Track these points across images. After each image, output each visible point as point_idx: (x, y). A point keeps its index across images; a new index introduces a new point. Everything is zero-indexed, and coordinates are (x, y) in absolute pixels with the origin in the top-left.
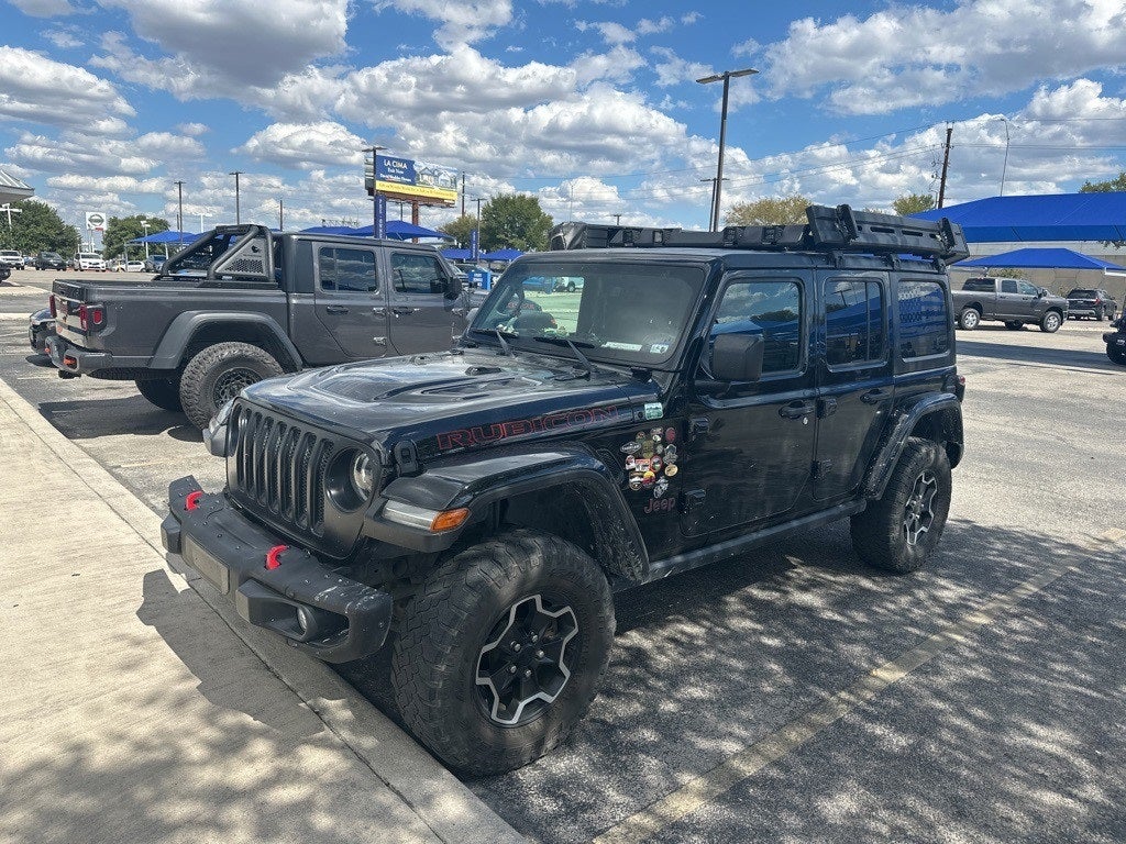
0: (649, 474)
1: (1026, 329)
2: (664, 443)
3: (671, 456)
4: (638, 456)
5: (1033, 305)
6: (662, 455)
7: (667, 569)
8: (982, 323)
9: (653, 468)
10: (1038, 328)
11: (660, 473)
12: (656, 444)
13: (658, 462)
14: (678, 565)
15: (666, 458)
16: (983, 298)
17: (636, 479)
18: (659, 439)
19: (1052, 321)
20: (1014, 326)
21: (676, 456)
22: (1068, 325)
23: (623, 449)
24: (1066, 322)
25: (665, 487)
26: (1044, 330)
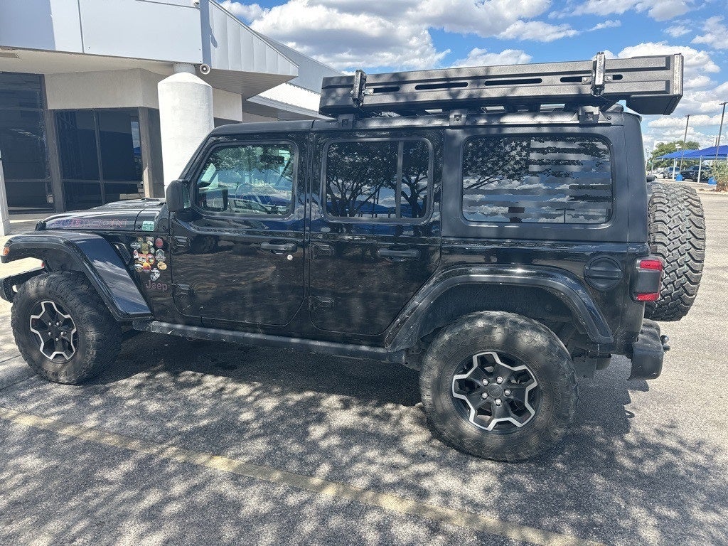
0: (146, 264)
2: (155, 247)
3: (161, 256)
4: (140, 252)
6: (155, 255)
7: (169, 329)
9: (148, 261)
11: (154, 265)
12: (149, 247)
13: (152, 258)
14: (176, 330)
15: (157, 257)
17: (138, 265)
18: (151, 244)
21: (164, 258)
23: (132, 245)
25: (158, 276)
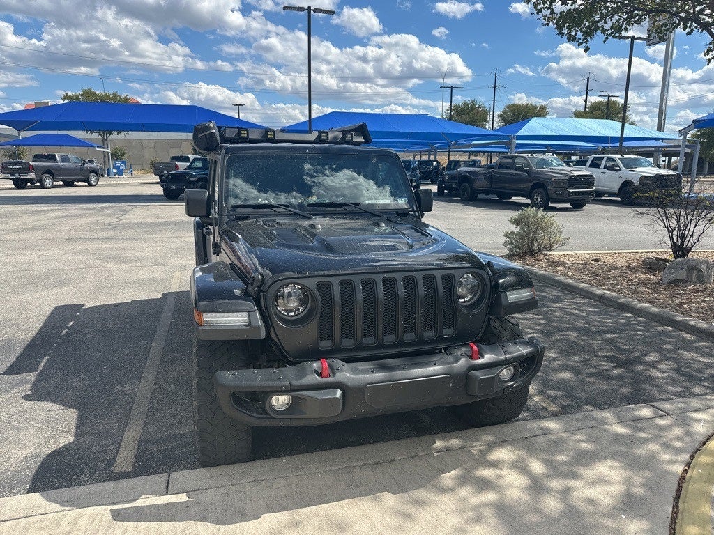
1: (76, 186)
5: (82, 170)
8: (55, 183)
10: (86, 184)
16: (51, 167)
19: (93, 179)
20: (68, 184)
22: (102, 181)
24: (101, 179)
26: (90, 185)
